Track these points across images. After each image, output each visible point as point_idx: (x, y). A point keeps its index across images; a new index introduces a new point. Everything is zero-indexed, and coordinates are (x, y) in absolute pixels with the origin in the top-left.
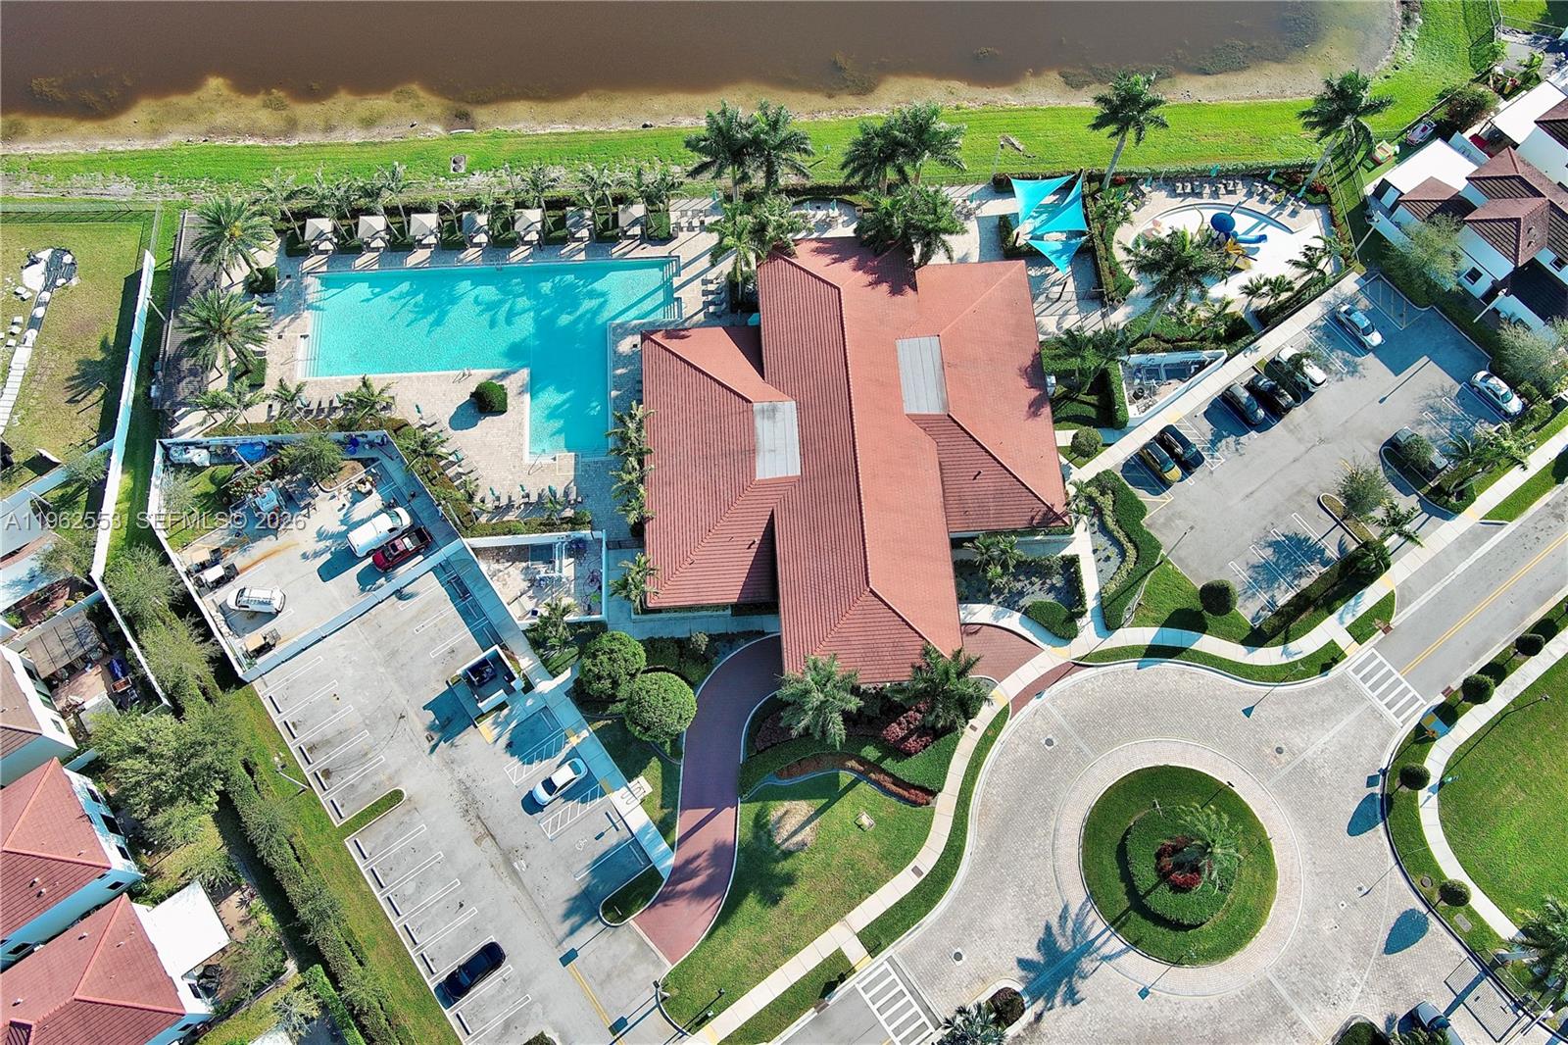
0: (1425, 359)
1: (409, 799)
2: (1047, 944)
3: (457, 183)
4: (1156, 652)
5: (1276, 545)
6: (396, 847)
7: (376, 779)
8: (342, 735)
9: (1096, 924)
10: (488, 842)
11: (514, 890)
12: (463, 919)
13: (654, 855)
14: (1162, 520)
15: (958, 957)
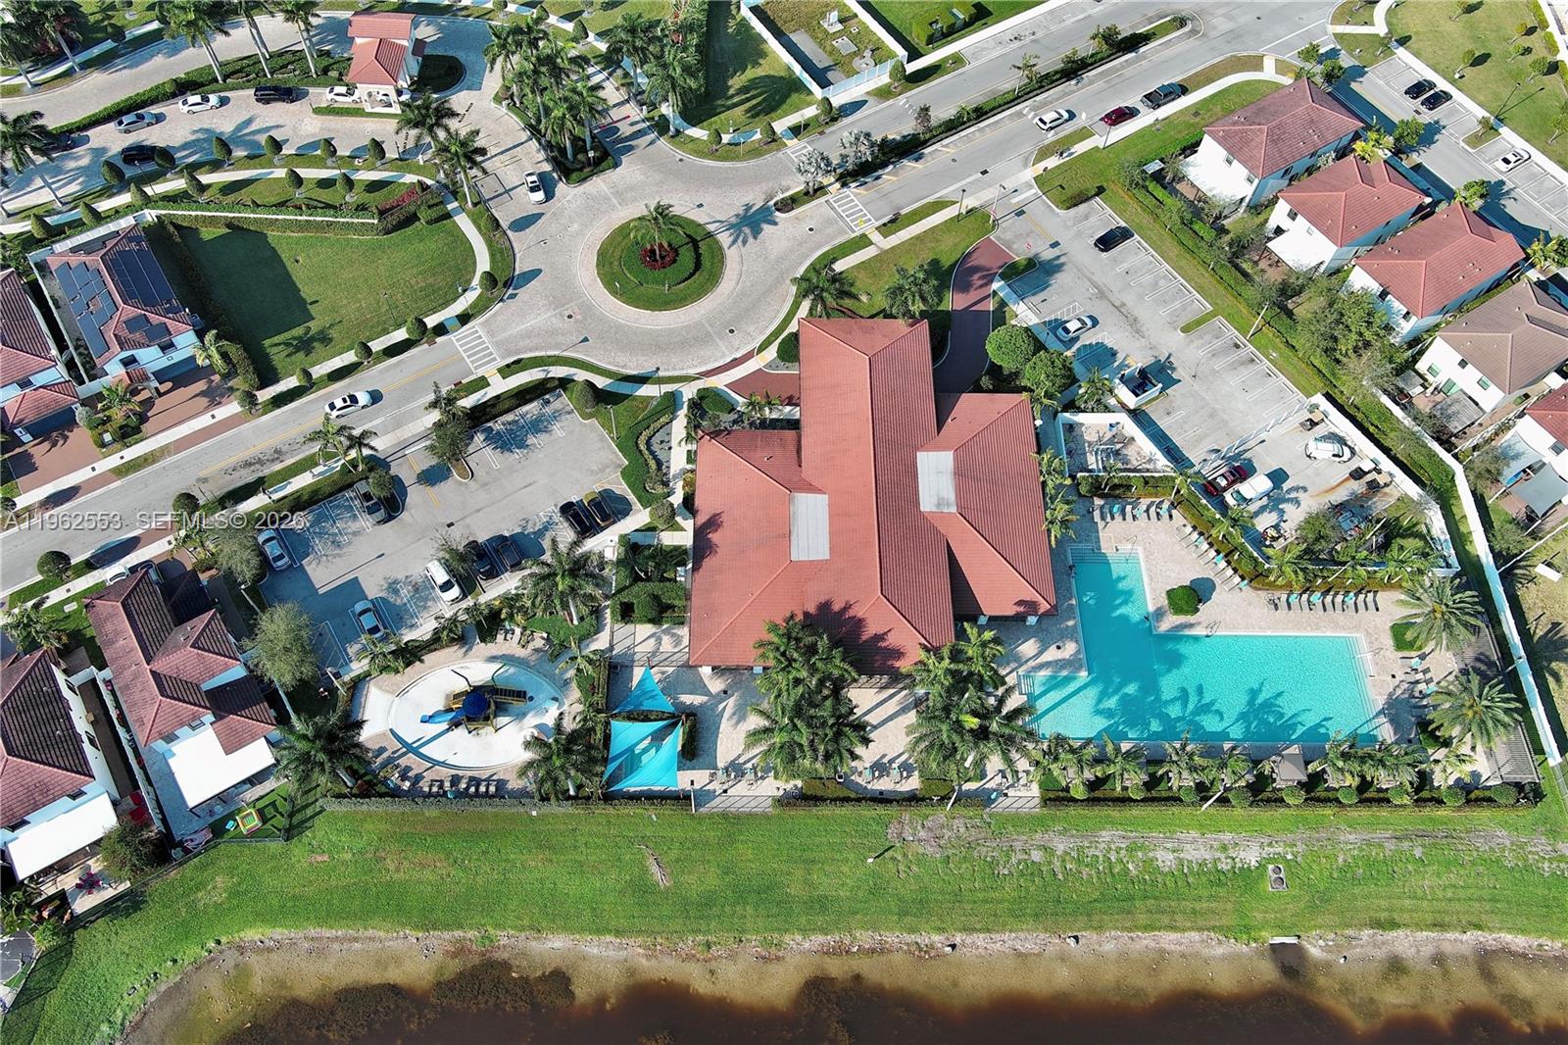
0: (321, 592)
1: (1176, 329)
2: (756, 232)
3: (1272, 850)
4: (641, 380)
5: (522, 445)
6: (1177, 304)
7: (1202, 341)
8: (1234, 367)
9: (725, 239)
10: (1117, 304)
11: (1094, 278)
12: (1125, 266)
13: (1008, 290)
14: (608, 470)
15: (811, 230)
